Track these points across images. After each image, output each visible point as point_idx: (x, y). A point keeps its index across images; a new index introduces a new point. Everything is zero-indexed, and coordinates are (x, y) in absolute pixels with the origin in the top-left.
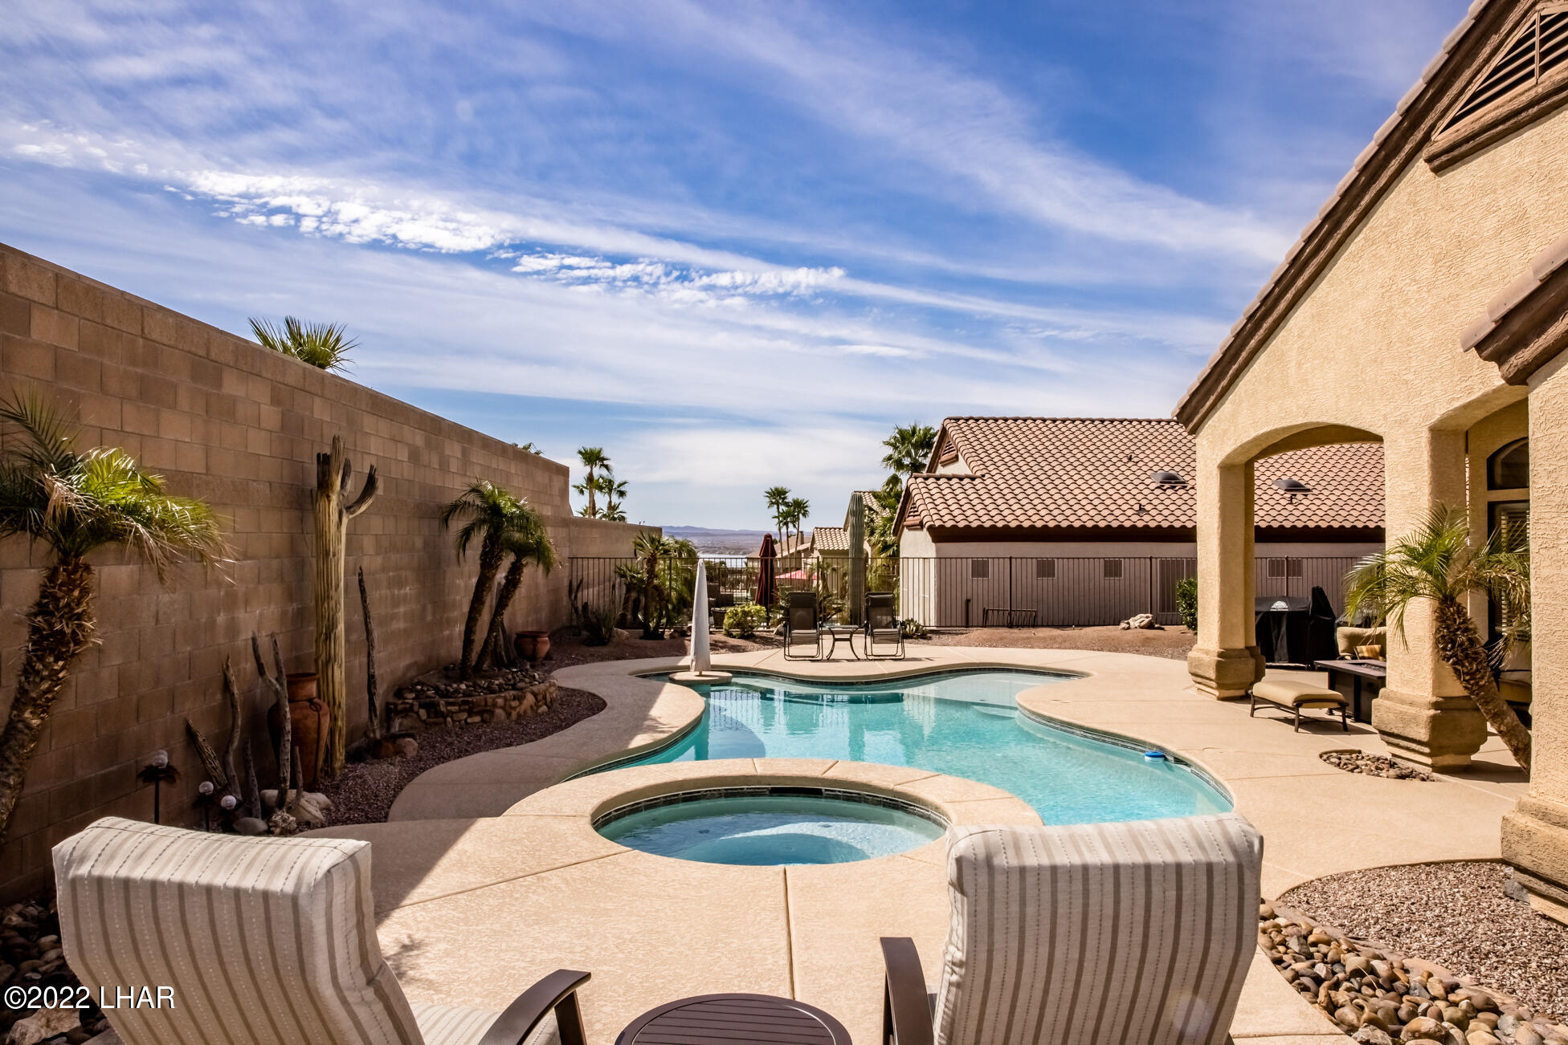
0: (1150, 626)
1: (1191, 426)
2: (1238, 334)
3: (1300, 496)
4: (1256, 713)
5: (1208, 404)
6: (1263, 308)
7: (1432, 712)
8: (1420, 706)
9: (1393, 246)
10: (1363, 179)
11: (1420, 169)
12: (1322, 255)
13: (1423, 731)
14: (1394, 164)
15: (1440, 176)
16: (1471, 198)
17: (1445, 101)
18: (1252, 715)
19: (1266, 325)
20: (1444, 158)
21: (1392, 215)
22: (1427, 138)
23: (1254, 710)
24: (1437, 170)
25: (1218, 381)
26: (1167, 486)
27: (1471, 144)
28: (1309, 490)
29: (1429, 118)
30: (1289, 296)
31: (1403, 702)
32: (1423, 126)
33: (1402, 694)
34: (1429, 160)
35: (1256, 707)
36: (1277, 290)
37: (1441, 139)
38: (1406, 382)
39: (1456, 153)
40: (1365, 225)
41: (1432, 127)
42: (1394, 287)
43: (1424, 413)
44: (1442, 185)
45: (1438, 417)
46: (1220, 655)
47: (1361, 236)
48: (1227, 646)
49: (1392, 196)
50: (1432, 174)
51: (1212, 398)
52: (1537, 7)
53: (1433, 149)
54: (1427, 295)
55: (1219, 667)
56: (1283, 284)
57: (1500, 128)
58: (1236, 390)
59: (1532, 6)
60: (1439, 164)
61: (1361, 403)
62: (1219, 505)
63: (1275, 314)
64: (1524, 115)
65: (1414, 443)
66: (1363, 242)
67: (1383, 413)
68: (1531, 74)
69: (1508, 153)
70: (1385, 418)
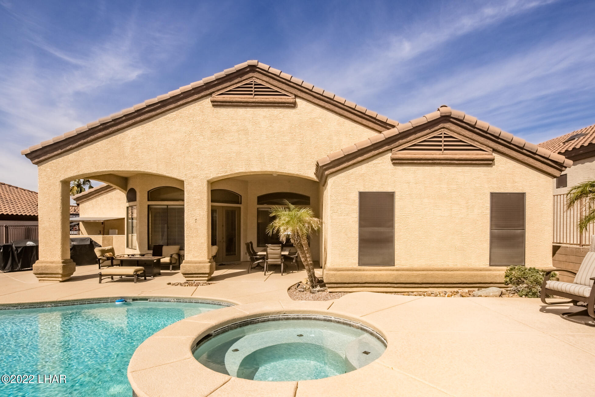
2: (92, 128)
4: (102, 281)
6: (113, 123)
7: (210, 264)
8: (204, 263)
9: (191, 122)
10: (182, 96)
11: (207, 102)
12: (153, 113)
13: (208, 270)
14: (196, 96)
15: (215, 108)
16: (227, 118)
17: (220, 87)
18: (100, 282)
19: (111, 129)
20: (219, 103)
21: (191, 111)
22: (210, 94)
23: (101, 280)
24: (213, 106)
25: (68, 144)
27: (230, 104)
29: (213, 89)
30: (130, 122)
31: (196, 263)
32: (210, 90)
33: (194, 261)
34: (212, 102)
35: (102, 278)
36: (123, 118)
37: (217, 97)
38: (197, 165)
39: (224, 104)
40: (177, 110)
41: (213, 92)
42: (191, 135)
43: (205, 176)
44: (215, 111)
45: (211, 178)
46: (63, 263)
47: (174, 113)
48: (65, 259)
50: (211, 105)
51: (60, 151)
52: (253, 78)
53: (215, 99)
54: (207, 141)
55: (64, 267)
56: (128, 117)
57: (242, 104)
58: (80, 150)
59: (252, 77)
60: (216, 104)
61: (171, 168)
62: (61, 198)
63: (119, 127)
64: (250, 104)
65: (200, 184)
66: (175, 115)
67: (185, 173)
68: (252, 94)
69: (241, 111)
70: (186, 175)
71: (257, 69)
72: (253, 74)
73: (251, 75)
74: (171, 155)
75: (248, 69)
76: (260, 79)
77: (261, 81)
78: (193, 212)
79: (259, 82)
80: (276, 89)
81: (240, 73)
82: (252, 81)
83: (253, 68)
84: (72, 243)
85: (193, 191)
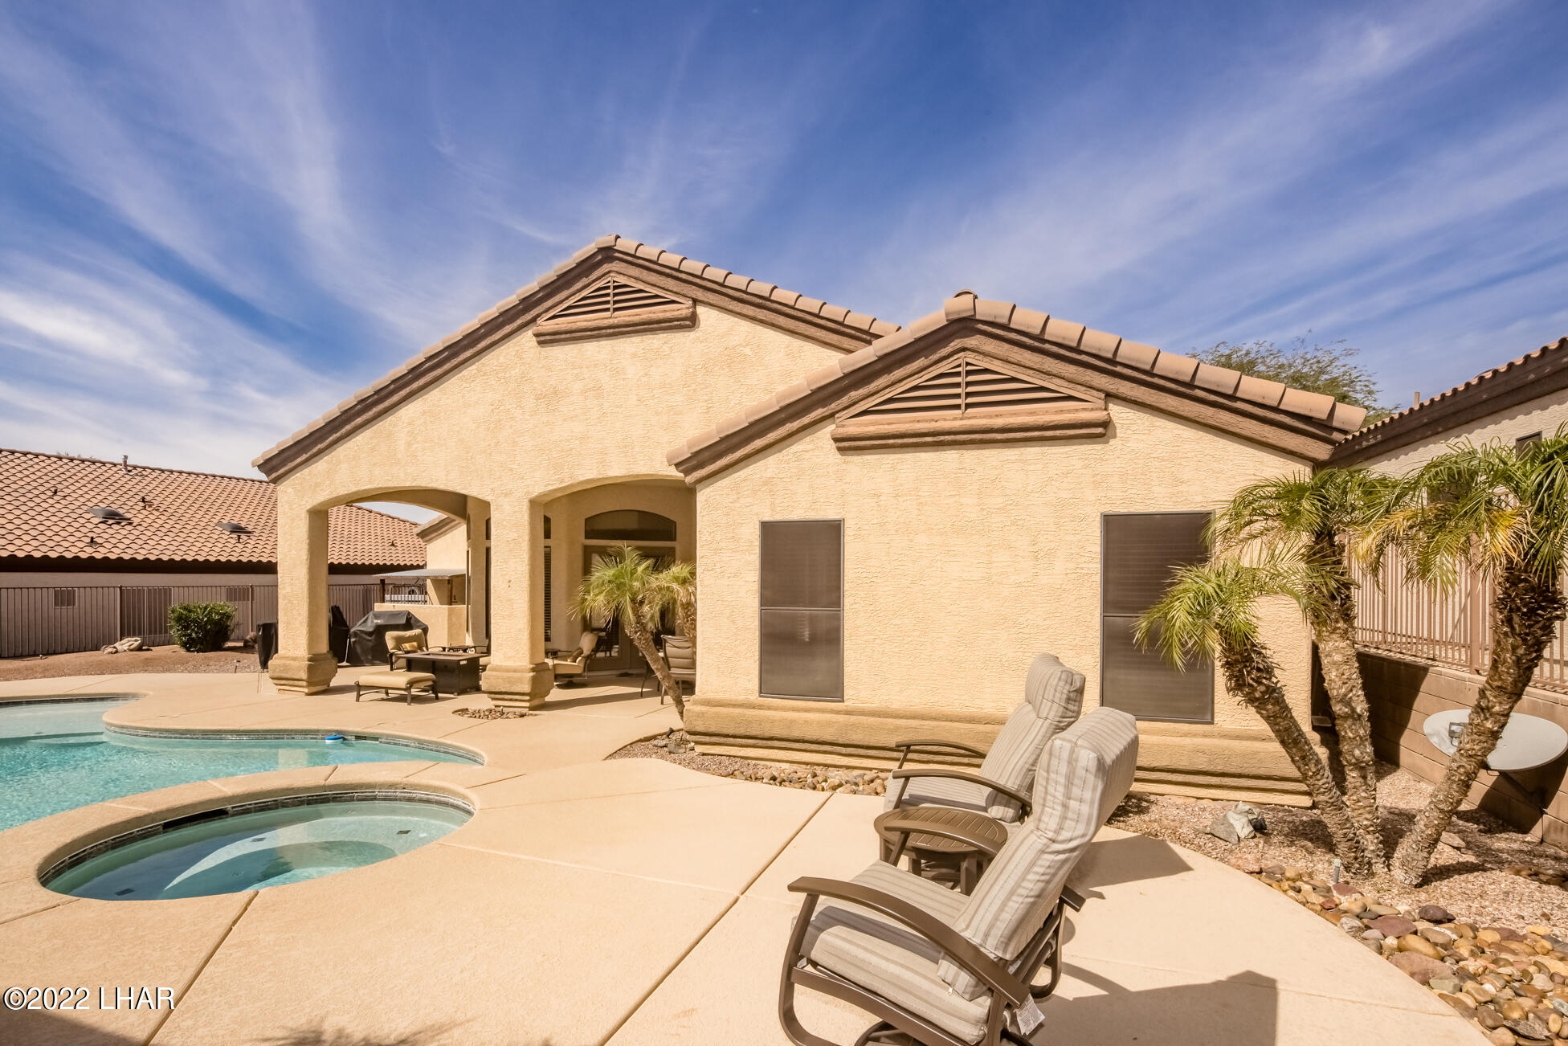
0: (139, 649)
1: (274, 475)
2: (346, 411)
3: (244, 537)
4: (361, 699)
5: (299, 460)
6: (376, 397)
7: (533, 674)
8: (523, 671)
9: (502, 381)
10: (483, 330)
11: (527, 338)
12: (439, 371)
13: (527, 686)
14: (507, 329)
15: (542, 347)
16: (565, 367)
17: (550, 303)
18: (358, 700)
19: (375, 410)
20: (548, 338)
21: (502, 360)
22: (534, 320)
23: (359, 696)
24: (540, 343)
25: (315, 443)
26: (110, 522)
27: (568, 336)
28: (250, 532)
29: (538, 308)
30: (403, 393)
31: (508, 671)
32: (532, 312)
33: (506, 666)
34: (537, 335)
35: (361, 693)
36: (392, 386)
37: (545, 325)
38: (511, 470)
39: (557, 337)
40: (478, 361)
41: (539, 316)
42: (502, 407)
43: (526, 490)
44: (543, 353)
45: (536, 494)
46: (310, 660)
47: (473, 367)
48: (315, 652)
49: (502, 348)
50: (536, 343)
51: (304, 457)
52: (612, 274)
53: (541, 329)
54: (529, 418)
55: (310, 668)
56: (399, 383)
57: (589, 333)
58: (333, 453)
59: (609, 272)
60: (546, 339)
61: (470, 478)
62: (308, 541)
63: (387, 403)
64: (604, 331)
65: (516, 509)
66: (476, 371)
67: (491, 487)
68: (607, 310)
69: (591, 348)
70: (492, 490)
71: (617, 255)
72: (610, 265)
73: (605, 268)
74: (468, 452)
75: (600, 257)
76: (624, 275)
77: (626, 278)
78: (504, 566)
79: (622, 280)
80: (655, 291)
81: (586, 267)
82: (609, 282)
83: (607, 254)
84: (375, 621)
85: (505, 523)
